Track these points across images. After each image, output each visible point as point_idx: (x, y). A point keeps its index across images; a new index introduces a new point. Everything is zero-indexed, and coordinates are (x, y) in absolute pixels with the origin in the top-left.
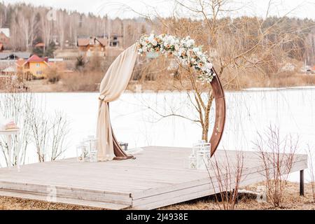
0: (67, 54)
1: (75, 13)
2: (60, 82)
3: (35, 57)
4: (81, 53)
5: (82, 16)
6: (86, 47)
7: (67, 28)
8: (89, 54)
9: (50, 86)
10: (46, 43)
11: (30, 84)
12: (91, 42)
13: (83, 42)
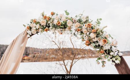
0: (32, 55)
1: (34, 48)
2: (30, 60)
3: (26, 56)
4: (34, 55)
5: (35, 48)
6: (35, 54)
7: (32, 50)
8: (36, 55)
9: (28, 61)
10: (28, 53)
11: (24, 61)
12: (36, 53)
13: (35, 53)
